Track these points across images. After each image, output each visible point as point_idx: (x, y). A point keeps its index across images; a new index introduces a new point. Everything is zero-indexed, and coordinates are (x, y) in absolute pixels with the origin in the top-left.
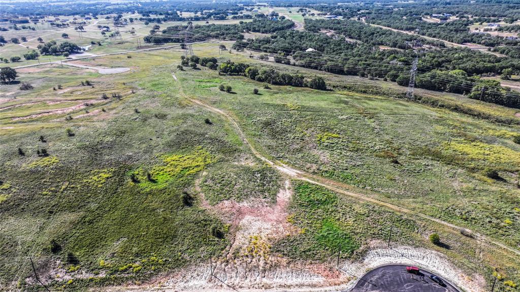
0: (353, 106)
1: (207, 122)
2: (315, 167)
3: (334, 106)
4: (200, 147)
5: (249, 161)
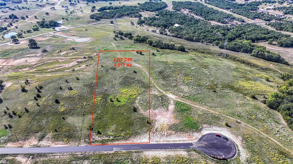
0: (197, 62)
1: (135, 72)
2: (182, 94)
3: (189, 62)
4: (134, 85)
5: (155, 92)
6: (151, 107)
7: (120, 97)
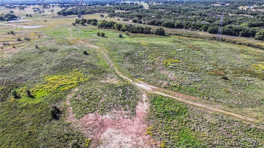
0: (184, 44)
1: (85, 53)
2: (165, 83)
3: (172, 44)
4: (77, 69)
5: (113, 79)
6: (96, 108)
7: (38, 89)
